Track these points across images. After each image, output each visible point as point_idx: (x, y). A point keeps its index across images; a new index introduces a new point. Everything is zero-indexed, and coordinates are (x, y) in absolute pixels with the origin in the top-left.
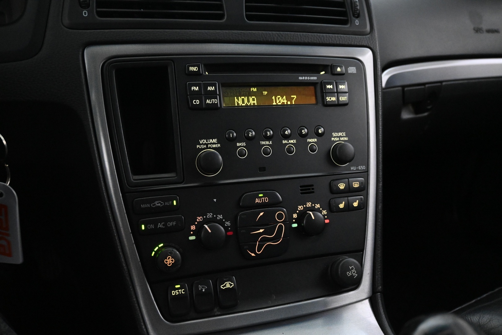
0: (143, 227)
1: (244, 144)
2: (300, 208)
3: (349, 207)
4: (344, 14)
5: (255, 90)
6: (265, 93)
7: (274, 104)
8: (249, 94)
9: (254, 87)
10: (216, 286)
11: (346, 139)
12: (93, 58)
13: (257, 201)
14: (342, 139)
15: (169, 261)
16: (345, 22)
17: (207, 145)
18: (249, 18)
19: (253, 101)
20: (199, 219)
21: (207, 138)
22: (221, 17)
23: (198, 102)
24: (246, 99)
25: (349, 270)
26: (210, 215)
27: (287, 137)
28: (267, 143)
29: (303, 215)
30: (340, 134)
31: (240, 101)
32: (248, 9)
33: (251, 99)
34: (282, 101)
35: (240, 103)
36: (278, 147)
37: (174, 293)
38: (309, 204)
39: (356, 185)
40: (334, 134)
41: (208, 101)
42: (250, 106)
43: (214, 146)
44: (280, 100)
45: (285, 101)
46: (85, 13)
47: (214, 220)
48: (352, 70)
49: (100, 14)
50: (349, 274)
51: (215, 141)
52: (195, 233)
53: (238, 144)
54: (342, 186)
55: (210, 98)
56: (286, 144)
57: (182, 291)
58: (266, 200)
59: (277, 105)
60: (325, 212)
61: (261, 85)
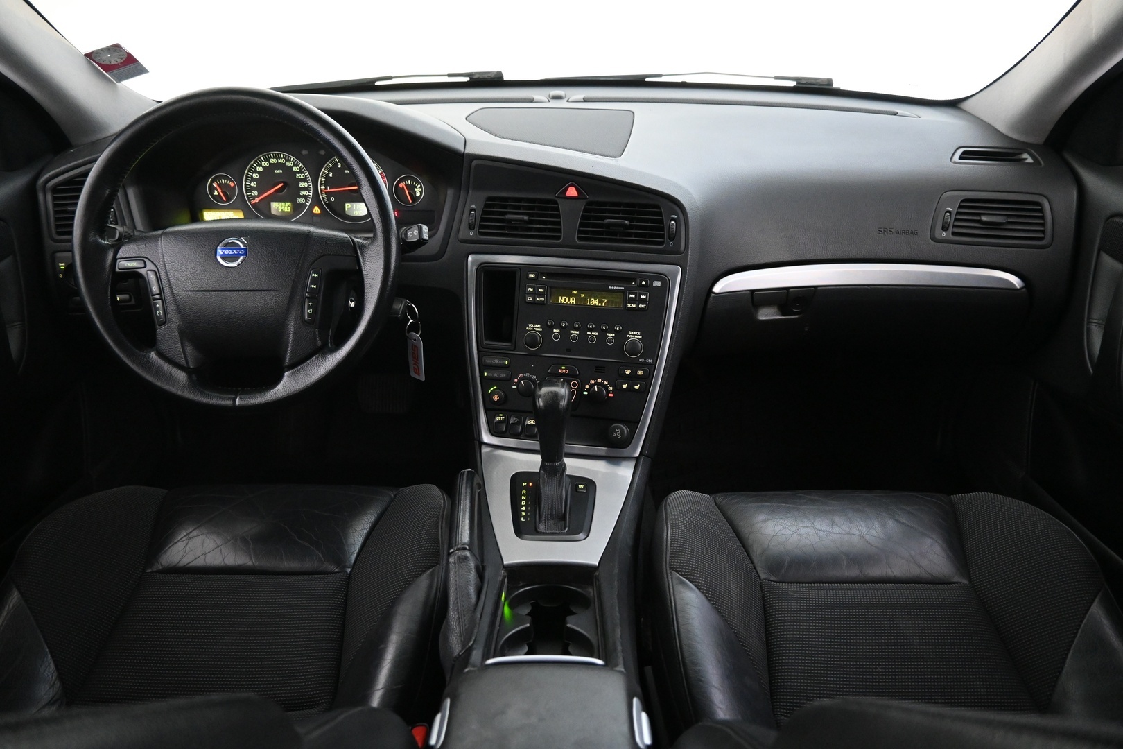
0: (486, 374)
1: (559, 331)
2: (592, 382)
3: (630, 388)
4: (662, 236)
5: (575, 292)
6: (583, 295)
7: (588, 304)
8: (570, 295)
9: (575, 290)
10: (524, 421)
11: (640, 337)
12: (473, 262)
13: (560, 371)
14: (637, 337)
15: (496, 398)
16: (661, 243)
17: (533, 328)
18: (580, 239)
19: (572, 301)
20: (521, 376)
21: (534, 324)
22: (559, 238)
23: (531, 299)
24: (567, 299)
25: (615, 432)
26: (528, 375)
27: (591, 330)
28: (576, 332)
29: (592, 386)
30: (635, 333)
31: (563, 300)
32: (580, 232)
33: (571, 299)
34: (595, 303)
35: (563, 301)
36: (583, 336)
37: (498, 418)
38: (599, 381)
39: (640, 373)
40: (630, 332)
41: (538, 299)
42: (570, 304)
43: (538, 329)
44: (594, 302)
45: (597, 303)
46: (471, 233)
47: (529, 379)
48: (657, 284)
49: (481, 234)
50: (615, 434)
51: (539, 326)
52: (518, 384)
53: (555, 331)
54: (628, 372)
55: (539, 297)
56: (590, 335)
57: (503, 419)
58: (567, 371)
59: (590, 305)
60: (611, 388)
61: (580, 290)
